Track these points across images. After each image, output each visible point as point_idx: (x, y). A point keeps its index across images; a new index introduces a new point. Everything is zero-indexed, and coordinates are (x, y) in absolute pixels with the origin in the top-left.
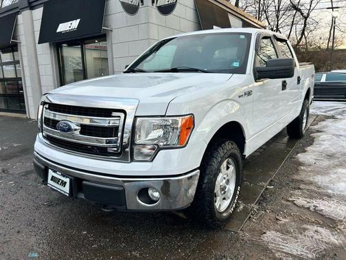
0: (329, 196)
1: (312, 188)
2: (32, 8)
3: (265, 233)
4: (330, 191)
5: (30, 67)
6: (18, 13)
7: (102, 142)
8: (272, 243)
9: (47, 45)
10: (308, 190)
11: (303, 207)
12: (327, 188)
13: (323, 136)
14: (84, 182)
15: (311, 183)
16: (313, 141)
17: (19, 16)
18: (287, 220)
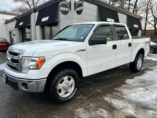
0: (123, 99)
1: (119, 94)
2: (35, 12)
3: (78, 108)
4: (125, 97)
5: (34, 35)
6: (31, 14)
7: (15, 65)
8: (78, 113)
9: (39, 26)
10: (115, 95)
11: (106, 101)
12: (125, 95)
13: (150, 72)
14: (8, 79)
15: (120, 92)
16: (143, 74)
17: (31, 15)
18: (93, 105)
